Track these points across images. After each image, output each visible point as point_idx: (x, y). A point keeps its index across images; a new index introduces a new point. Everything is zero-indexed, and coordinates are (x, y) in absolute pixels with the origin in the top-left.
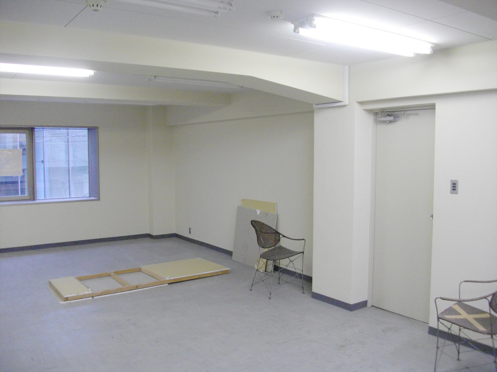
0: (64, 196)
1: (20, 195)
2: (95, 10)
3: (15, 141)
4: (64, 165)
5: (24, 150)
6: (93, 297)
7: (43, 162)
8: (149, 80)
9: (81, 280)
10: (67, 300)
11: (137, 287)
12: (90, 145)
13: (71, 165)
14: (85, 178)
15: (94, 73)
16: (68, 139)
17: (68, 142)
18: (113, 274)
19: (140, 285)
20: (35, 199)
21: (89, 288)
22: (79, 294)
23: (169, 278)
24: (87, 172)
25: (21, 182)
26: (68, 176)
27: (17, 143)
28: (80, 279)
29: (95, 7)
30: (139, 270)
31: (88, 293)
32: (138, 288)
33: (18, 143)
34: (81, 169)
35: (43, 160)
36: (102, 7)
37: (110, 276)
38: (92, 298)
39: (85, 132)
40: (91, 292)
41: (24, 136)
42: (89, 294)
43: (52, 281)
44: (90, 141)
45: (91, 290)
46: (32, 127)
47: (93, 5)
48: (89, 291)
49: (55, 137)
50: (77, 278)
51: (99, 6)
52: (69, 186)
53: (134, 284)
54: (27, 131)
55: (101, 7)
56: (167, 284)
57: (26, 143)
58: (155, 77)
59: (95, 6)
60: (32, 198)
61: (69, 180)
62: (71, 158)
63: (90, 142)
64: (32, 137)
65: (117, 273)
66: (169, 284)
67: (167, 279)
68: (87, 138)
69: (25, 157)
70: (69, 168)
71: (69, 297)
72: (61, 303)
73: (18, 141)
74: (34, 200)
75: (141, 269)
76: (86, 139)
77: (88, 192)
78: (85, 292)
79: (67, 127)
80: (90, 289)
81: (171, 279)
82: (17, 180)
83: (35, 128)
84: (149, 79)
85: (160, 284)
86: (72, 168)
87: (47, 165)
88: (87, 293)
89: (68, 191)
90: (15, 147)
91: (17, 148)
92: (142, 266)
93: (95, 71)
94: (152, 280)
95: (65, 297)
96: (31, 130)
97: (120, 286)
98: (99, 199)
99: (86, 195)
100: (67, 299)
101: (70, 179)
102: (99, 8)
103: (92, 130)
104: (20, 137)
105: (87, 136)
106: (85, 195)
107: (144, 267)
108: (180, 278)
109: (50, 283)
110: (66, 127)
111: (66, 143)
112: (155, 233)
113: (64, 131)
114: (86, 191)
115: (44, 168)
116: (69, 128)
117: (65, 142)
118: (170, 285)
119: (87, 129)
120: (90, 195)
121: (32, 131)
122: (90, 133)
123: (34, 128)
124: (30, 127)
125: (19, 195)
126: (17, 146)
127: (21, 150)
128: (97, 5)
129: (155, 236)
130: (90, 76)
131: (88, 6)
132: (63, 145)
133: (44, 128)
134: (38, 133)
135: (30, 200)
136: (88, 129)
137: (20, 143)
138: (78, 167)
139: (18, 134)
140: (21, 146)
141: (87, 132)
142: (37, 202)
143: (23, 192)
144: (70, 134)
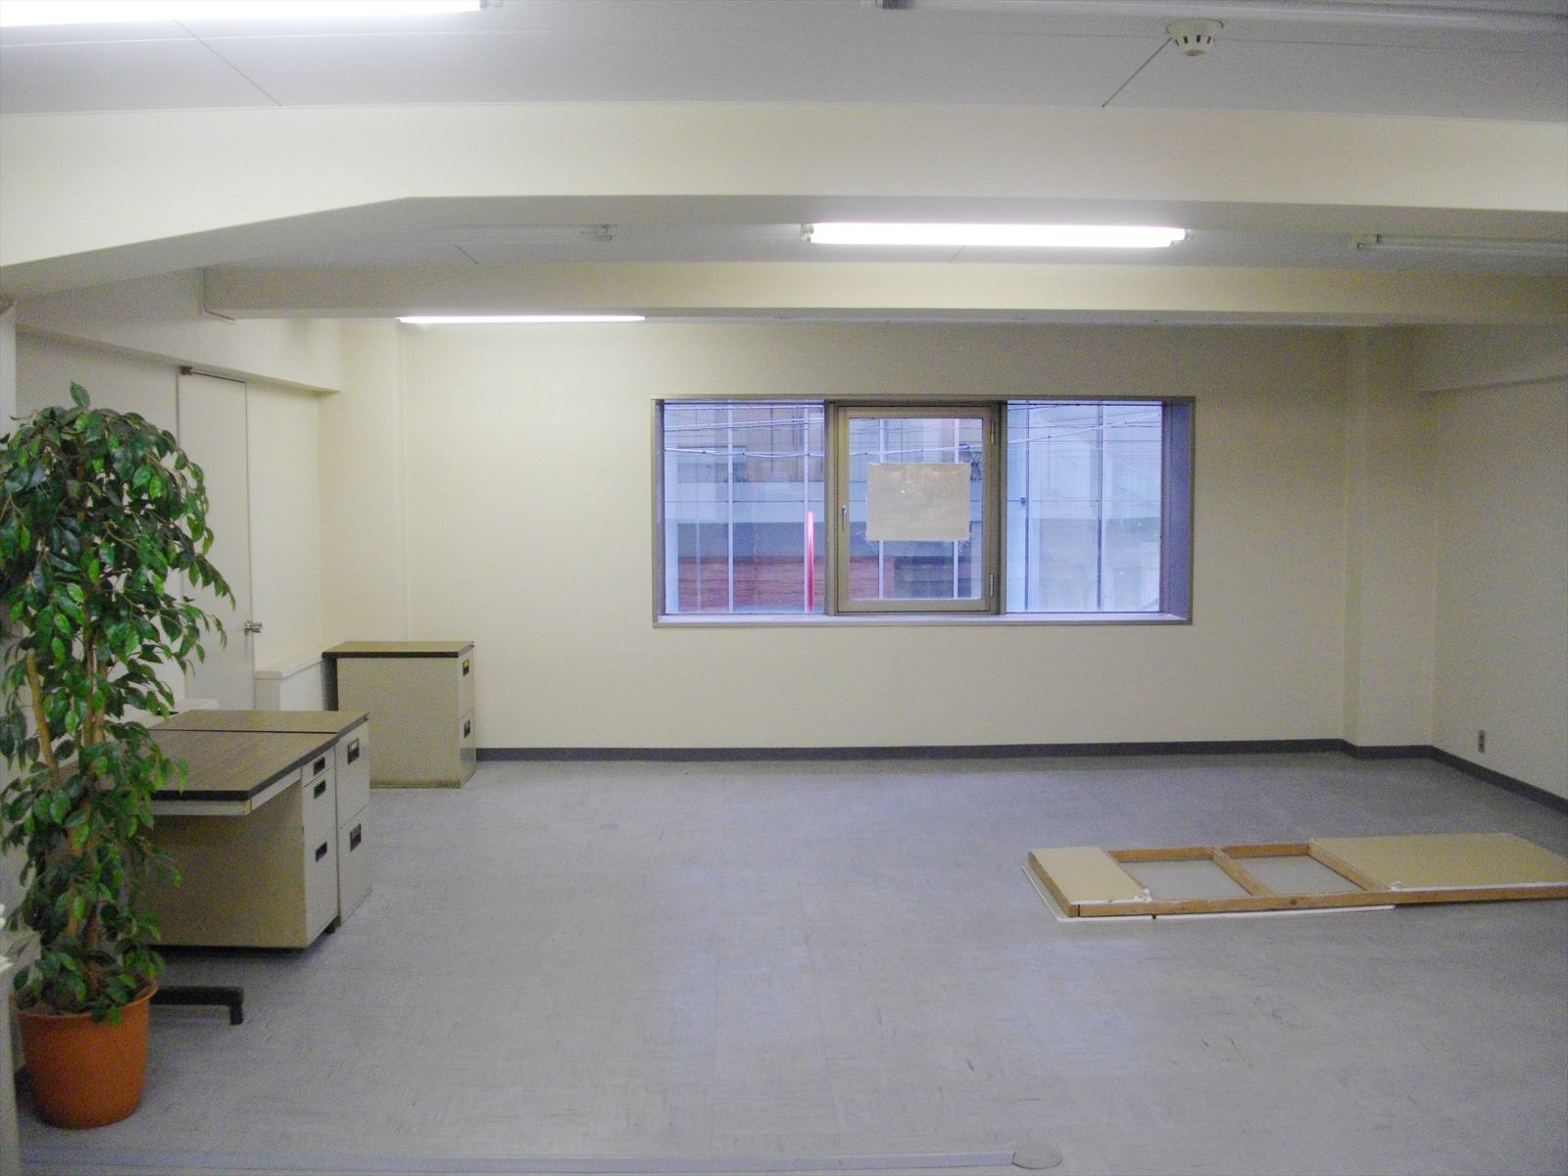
0: (1083, 607)
1: (956, 597)
2: (1192, 54)
3: (946, 441)
4: (1084, 512)
5: (974, 465)
6: (1154, 917)
7: (1024, 501)
8: (1358, 247)
9: (1121, 862)
10: (1079, 915)
11: (1293, 904)
12: (1168, 454)
13: (1107, 515)
14: (1149, 556)
15: (1187, 236)
16: (1100, 433)
17: (1100, 442)
18: (1222, 854)
19: (1303, 898)
20: (1002, 610)
21: (1144, 887)
22: (1115, 902)
23: (1398, 885)
24: (1157, 535)
25: (961, 559)
26: (1097, 546)
27: (953, 446)
28: (1121, 858)
29: (1192, 45)
30: (1304, 852)
31: (1141, 900)
32: (1296, 906)
33: (957, 446)
34: (1136, 527)
35: (1024, 496)
36: (1212, 40)
37: (1210, 858)
38: (1150, 917)
39: (1154, 413)
40: (1149, 900)
41: (977, 424)
42: (1144, 905)
43: (1039, 854)
44: (1168, 440)
45: (1151, 894)
46: (1000, 399)
47: (1186, 40)
48: (1145, 895)
49: (1061, 426)
50: (1109, 852)
51: (1204, 40)
52: (1099, 577)
53: (1287, 892)
54: (984, 412)
55: (1208, 42)
56: (1391, 907)
57: (981, 445)
58: (1378, 237)
59: (1192, 39)
60: (994, 608)
61: (1100, 558)
62: (1107, 493)
63: (1168, 445)
64: (1000, 426)
65: (1233, 852)
66: (1399, 906)
67: (1394, 889)
68: (1159, 430)
69: (979, 486)
70: (1100, 522)
71: (1083, 906)
72: (1059, 919)
73: (957, 439)
74: (998, 613)
75: (1308, 848)
76: (1157, 433)
77: (1156, 595)
78: (1133, 898)
79: (1099, 399)
80: (1147, 891)
81: (1405, 890)
82: (948, 555)
83: (1009, 402)
84: (1359, 244)
85: (1369, 901)
86: (1111, 522)
87: (1036, 511)
88: (1137, 899)
89: (1096, 594)
90: (946, 457)
91: (954, 461)
92: (1312, 840)
93: (1189, 231)
94: (1346, 888)
95: (1074, 906)
96: (997, 407)
97: (1238, 893)
98: (1189, 622)
99: (1150, 605)
100: (1077, 911)
101: (1103, 558)
102: (1203, 45)
103: (1177, 409)
104: (962, 429)
105: (1160, 424)
106: (1144, 608)
107: (1318, 844)
108: (1435, 893)
109: (1032, 859)
110: (1095, 398)
111: (1094, 446)
112: (1361, 741)
113: (1088, 411)
114: (1148, 596)
115: (1027, 520)
116: (1105, 402)
117: (1091, 442)
118: (1401, 910)
119: (1160, 403)
120: (1161, 605)
121: (1000, 412)
122: (1169, 417)
123: (1006, 404)
124: (993, 399)
125: (952, 596)
126: (954, 455)
127: (967, 468)
128: (1198, 39)
129: (1361, 747)
130: (1172, 243)
131: (1171, 42)
132: (1084, 450)
133: (1031, 402)
134: (1015, 416)
135: (987, 612)
136: (1164, 406)
137: (960, 445)
138: (1125, 521)
139: (957, 421)
140: (965, 453)
141: (1160, 413)
142: (1009, 620)
143: (964, 590)
144: (1105, 417)
